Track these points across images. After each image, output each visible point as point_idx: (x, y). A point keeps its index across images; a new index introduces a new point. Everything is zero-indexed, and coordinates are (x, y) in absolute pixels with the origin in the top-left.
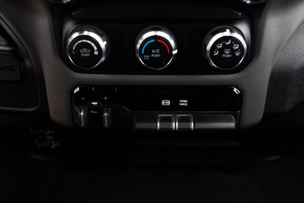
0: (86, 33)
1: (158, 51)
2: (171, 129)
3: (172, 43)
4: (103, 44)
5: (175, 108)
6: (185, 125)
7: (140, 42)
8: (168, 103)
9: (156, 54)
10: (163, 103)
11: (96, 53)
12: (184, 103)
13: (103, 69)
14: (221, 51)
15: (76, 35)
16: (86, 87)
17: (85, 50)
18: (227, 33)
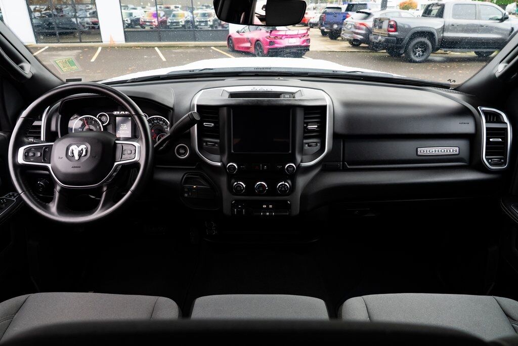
0: (239, 182)
2: (266, 215)
3: (266, 186)
4: (244, 186)
5: (267, 209)
6: (271, 214)
7: (256, 185)
8: (265, 206)
9: (261, 189)
11: (242, 188)
12: (271, 206)
13: (244, 194)
14: (281, 188)
15: (236, 183)
16: (236, 200)
17: (239, 187)
18: (283, 183)
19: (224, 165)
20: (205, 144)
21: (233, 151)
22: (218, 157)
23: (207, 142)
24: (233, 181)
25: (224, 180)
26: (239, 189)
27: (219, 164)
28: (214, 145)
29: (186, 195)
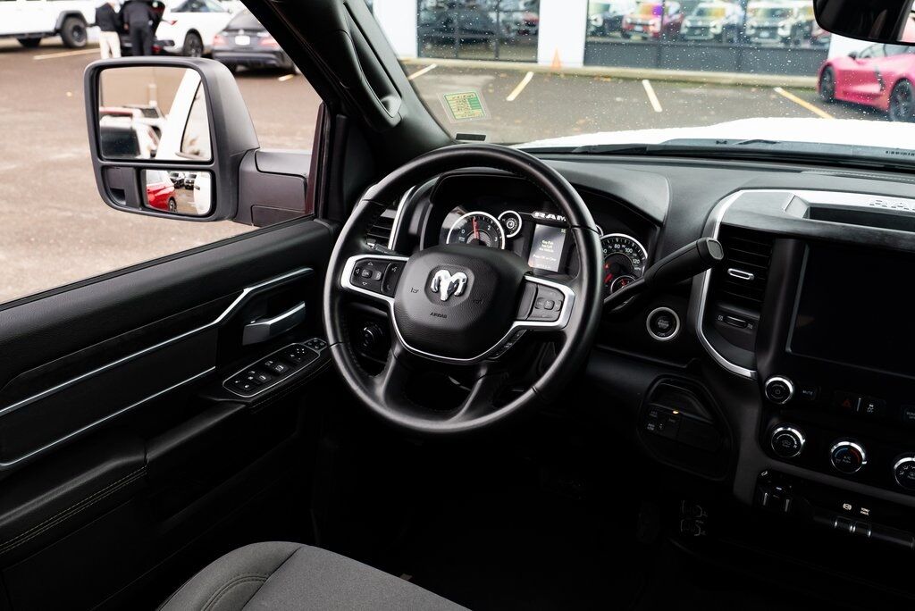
0: (789, 429)
1: (849, 458)
2: (848, 530)
3: (863, 455)
4: (802, 441)
5: (854, 515)
6: (862, 531)
7: (835, 447)
9: (847, 460)
10: (844, 506)
11: (795, 446)
12: (865, 511)
13: (796, 462)
14: (907, 472)
15: (780, 429)
16: (772, 472)
17: (786, 442)
19: (759, 379)
20: (721, 318)
21: (789, 350)
22: (748, 355)
23: (726, 314)
24: (775, 421)
25: (750, 415)
26: (786, 444)
27: (747, 373)
28: (743, 325)
29: (651, 427)
